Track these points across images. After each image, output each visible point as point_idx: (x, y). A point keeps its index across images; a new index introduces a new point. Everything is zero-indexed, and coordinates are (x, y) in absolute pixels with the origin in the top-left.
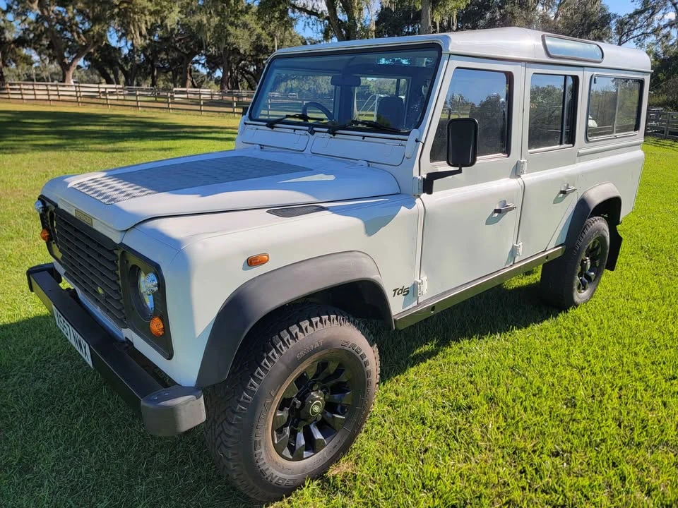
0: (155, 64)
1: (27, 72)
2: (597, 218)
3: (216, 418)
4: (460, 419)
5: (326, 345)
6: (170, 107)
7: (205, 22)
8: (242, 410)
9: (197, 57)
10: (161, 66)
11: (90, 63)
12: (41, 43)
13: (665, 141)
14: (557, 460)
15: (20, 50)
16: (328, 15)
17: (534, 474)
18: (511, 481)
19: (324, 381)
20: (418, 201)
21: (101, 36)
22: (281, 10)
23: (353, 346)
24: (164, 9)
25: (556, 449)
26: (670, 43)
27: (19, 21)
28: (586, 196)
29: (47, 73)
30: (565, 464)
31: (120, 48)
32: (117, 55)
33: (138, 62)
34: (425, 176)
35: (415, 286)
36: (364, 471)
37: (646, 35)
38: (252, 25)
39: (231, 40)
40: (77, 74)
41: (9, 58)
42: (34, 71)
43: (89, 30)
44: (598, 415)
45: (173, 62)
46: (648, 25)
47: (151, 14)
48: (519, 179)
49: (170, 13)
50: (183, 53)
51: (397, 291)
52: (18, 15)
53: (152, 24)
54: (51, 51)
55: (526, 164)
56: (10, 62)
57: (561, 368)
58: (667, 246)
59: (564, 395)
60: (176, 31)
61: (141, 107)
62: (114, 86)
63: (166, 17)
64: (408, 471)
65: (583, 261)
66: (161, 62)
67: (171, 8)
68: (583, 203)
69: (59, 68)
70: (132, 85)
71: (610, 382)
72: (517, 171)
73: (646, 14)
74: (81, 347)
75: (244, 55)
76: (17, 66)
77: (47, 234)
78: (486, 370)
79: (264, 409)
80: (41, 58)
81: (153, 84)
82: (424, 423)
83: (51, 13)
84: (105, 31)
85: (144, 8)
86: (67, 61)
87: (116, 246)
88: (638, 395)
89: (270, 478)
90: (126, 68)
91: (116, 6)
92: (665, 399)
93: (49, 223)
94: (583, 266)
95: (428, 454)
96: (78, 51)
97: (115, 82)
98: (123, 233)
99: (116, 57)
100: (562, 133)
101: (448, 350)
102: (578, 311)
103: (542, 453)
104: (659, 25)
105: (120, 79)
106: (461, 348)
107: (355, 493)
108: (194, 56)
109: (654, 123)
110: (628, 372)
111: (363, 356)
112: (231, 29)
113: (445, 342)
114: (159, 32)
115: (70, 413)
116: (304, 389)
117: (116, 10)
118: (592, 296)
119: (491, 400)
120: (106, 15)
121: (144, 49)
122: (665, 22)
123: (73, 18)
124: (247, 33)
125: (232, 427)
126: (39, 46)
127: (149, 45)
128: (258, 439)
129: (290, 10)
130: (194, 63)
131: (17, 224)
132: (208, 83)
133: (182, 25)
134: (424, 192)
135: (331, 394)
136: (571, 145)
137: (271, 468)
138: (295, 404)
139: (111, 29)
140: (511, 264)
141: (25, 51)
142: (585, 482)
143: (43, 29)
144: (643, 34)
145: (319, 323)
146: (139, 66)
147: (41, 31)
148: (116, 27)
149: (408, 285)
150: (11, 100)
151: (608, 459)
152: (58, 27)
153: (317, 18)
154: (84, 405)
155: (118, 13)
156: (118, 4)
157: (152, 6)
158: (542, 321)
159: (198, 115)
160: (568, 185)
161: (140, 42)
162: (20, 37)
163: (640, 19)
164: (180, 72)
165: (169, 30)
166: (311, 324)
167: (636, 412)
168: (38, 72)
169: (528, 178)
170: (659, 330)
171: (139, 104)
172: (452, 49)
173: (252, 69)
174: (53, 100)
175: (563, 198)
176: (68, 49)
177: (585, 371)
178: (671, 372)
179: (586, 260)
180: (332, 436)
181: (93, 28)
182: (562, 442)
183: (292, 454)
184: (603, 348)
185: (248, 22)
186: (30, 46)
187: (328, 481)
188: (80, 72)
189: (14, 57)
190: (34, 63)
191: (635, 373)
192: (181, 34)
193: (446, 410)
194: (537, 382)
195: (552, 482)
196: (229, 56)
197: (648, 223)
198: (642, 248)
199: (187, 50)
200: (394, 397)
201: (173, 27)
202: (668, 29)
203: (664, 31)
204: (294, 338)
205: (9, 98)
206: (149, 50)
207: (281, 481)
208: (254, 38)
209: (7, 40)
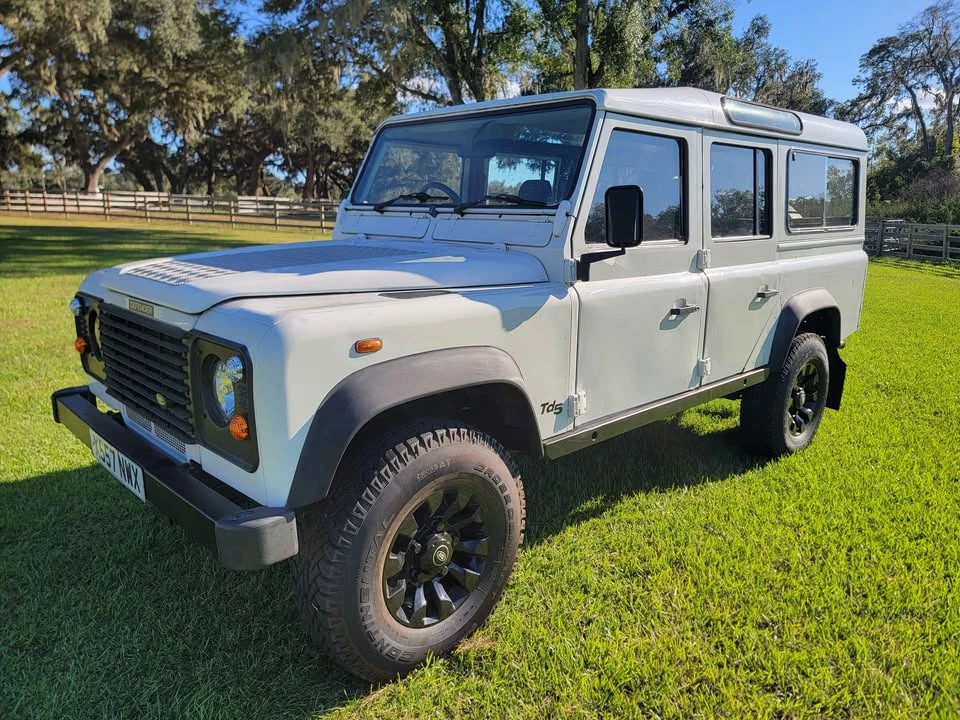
0: (214, 165)
1: (34, 177)
2: (809, 334)
3: (310, 557)
4: (635, 587)
5: (455, 468)
6: (233, 220)
7: (285, 109)
8: (347, 544)
9: (271, 157)
10: (221, 168)
11: (123, 166)
12: (56, 138)
13: (908, 262)
14: (766, 633)
15: (26, 148)
16: (450, 99)
17: (734, 648)
18: (704, 657)
19: (451, 521)
20: (571, 289)
21: (142, 129)
22: (387, 95)
23: (490, 472)
24: (229, 94)
25: (763, 619)
26: (908, 138)
27: (28, 110)
28: (792, 303)
29: (63, 179)
30: (776, 637)
31: (165, 145)
32: (162, 154)
33: (189, 164)
34: (579, 259)
35: (570, 402)
36: (505, 648)
37: (876, 127)
38: (348, 113)
39: (319, 133)
40: (105, 180)
41: (10, 158)
42: (44, 176)
43: (125, 121)
44: (819, 579)
45: (238, 164)
46: (877, 115)
47: (210, 101)
48: (702, 274)
49: (237, 99)
50: (254, 151)
51: (547, 407)
52: (27, 101)
53: (211, 114)
54: (69, 149)
55: (709, 254)
56: (11, 164)
57: (771, 525)
58: (911, 383)
59: (775, 558)
60: (245, 122)
61: (193, 220)
62: (156, 194)
63: (231, 105)
64: (565, 645)
65: (794, 391)
66: (221, 163)
67: (239, 93)
68: (788, 312)
69: (80, 172)
70: (181, 192)
71: (835, 542)
72: (698, 264)
73: (875, 101)
74: (130, 477)
75: (336, 154)
76: (20, 169)
77: (84, 344)
78: (670, 530)
79: (373, 545)
80: (54, 158)
81: (210, 191)
82: (586, 592)
83: (72, 98)
84: (146, 122)
85: (202, 93)
86: (93, 162)
87: (186, 335)
88: (874, 556)
89: (379, 646)
90: (173, 172)
91: (164, 89)
92: (909, 561)
93: (88, 329)
94: (796, 400)
95: (592, 626)
96: (107, 149)
97: (156, 187)
98: (196, 317)
99: (159, 156)
100: (755, 222)
101: (618, 506)
102: (792, 459)
103: (744, 624)
104: (892, 115)
105: (163, 185)
106: (636, 504)
107: (495, 673)
108: (268, 155)
109: (892, 239)
110: (860, 530)
111: (503, 488)
112: (321, 120)
113: (613, 498)
114: (222, 124)
115: (102, 585)
116: (426, 528)
117: (164, 95)
118: (810, 442)
119: (677, 564)
120: (149, 101)
121: (199, 147)
122: (900, 109)
123: (104, 106)
124: (341, 124)
125: (332, 568)
126: (52, 143)
127: (206, 141)
128: (365, 586)
129: (399, 94)
130: (266, 165)
131: (23, 360)
132: (286, 190)
133: (252, 116)
134: (578, 279)
135: (461, 540)
136: (768, 236)
137: (381, 631)
138: (413, 547)
139: (155, 120)
140: (697, 386)
141: (33, 149)
142: (803, 656)
143: (60, 119)
144: (871, 126)
145: (445, 437)
146: (191, 170)
147: (58, 122)
148: (162, 117)
149: (561, 400)
150: (11, 212)
151: (834, 631)
152: (81, 117)
153: (435, 102)
154: (122, 574)
155: (166, 100)
156: (166, 86)
157: (213, 90)
158: (744, 472)
159: (272, 231)
160: (767, 287)
161: (194, 136)
162: (27, 131)
163: (866, 107)
164: (248, 178)
165: (236, 121)
166: (435, 437)
167: (870, 576)
168: (49, 178)
169: (712, 273)
170: (901, 482)
171: (191, 217)
172: (608, 105)
173: (347, 172)
174: (71, 213)
175: (762, 303)
176: (93, 147)
177: (802, 529)
178: (917, 530)
179: (799, 391)
180: (463, 599)
181: (131, 118)
182: (772, 611)
183: (409, 618)
184: (826, 501)
185: (342, 110)
186: (41, 143)
187: (457, 659)
188: (109, 178)
189: (17, 157)
190: (44, 165)
191: (868, 531)
192: (250, 126)
193: (616, 577)
194: (739, 542)
195: (759, 657)
196: (316, 154)
197: (885, 357)
198: (878, 386)
199: (258, 147)
200: (545, 561)
201: (240, 117)
202: (904, 119)
203: (899, 123)
204: (414, 453)
205: (8, 210)
206: (206, 148)
207: (394, 653)
208: (350, 130)
209: (10, 134)
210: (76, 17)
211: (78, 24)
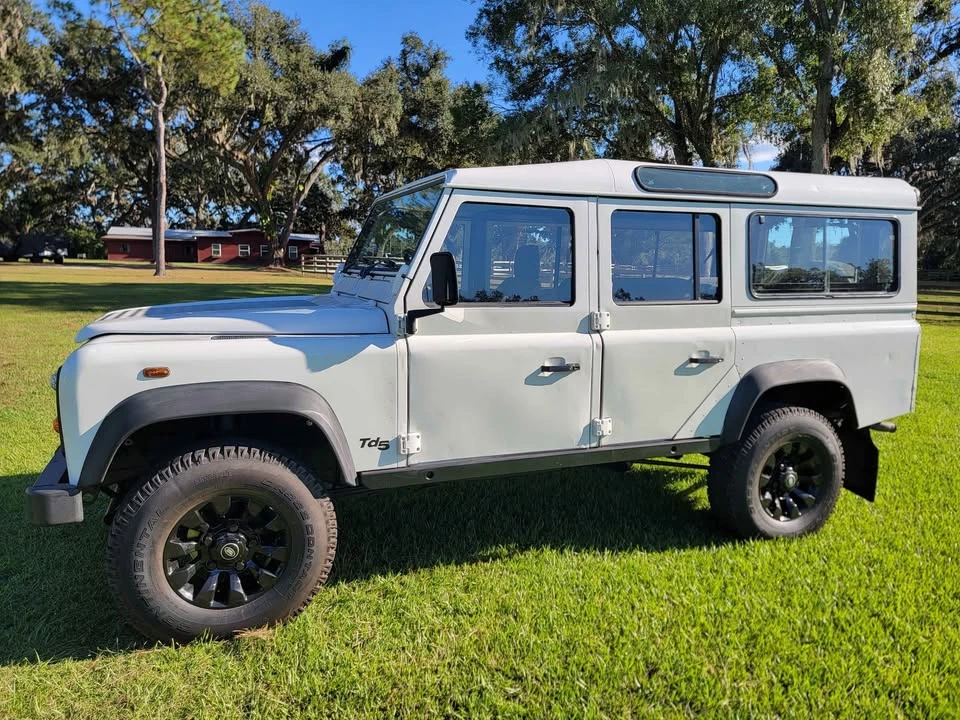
5: (237, 477)
8: (125, 522)
20: (401, 341)
23: (281, 489)
34: (407, 315)
35: (400, 441)
48: (594, 335)
51: (368, 442)
72: (590, 326)
79: (148, 528)
111: (298, 505)
128: (139, 559)
135: (262, 544)
136: (715, 301)
137: (157, 600)
138: (204, 539)
140: (594, 445)
149: (388, 437)
160: (706, 353)
166: (222, 451)
169: (612, 335)
175: (701, 369)
180: (255, 596)
183: (195, 598)
204: (196, 461)
207: (171, 621)
210: (376, 116)
211: (377, 121)
